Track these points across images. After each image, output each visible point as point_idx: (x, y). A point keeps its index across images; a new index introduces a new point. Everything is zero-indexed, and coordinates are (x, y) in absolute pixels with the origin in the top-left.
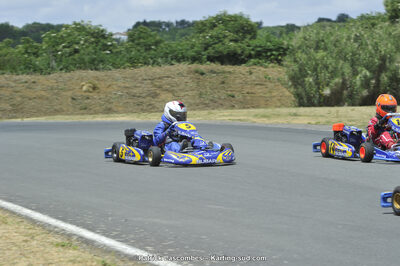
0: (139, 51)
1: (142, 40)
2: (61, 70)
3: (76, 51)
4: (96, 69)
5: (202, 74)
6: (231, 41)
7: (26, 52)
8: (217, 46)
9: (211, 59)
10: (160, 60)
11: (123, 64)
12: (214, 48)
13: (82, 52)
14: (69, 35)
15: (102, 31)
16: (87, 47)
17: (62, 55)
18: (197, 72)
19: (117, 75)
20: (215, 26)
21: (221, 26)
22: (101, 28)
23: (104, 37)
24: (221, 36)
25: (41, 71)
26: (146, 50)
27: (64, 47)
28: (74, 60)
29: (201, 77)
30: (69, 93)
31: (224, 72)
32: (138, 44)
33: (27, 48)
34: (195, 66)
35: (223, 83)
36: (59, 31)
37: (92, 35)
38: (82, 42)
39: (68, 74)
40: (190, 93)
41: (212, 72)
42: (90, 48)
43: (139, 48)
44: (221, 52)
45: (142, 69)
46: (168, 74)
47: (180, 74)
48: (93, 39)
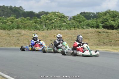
0: (76, 23)
1: (78, 19)
2: (47, 29)
3: (53, 23)
4: (60, 30)
5: (100, 33)
6: (112, 21)
7: (35, 22)
8: (106, 22)
9: (104, 27)
10: (84, 27)
11: (70, 28)
12: (105, 23)
13: (55, 23)
14: (51, 17)
15: (63, 15)
16: (57, 21)
17: (48, 24)
18: (98, 32)
19: (68, 32)
20: (106, 15)
21: (108, 15)
22: (63, 14)
23: (64, 17)
24: (108, 19)
25: (39, 30)
26: (79, 23)
27: (49, 21)
28: (52, 26)
29: (99, 34)
30: (50, 38)
31: (108, 32)
32: (77, 21)
33: (35, 21)
34: (97, 30)
35: (108, 36)
36: (47, 15)
37: (59, 17)
38: (55, 19)
39: (50, 31)
40: (95, 40)
41: (104, 32)
42: (59, 22)
43: (76, 22)
44: (107, 25)
45: (78, 30)
46: (87, 32)
47: (92, 32)
48: (59, 18)
